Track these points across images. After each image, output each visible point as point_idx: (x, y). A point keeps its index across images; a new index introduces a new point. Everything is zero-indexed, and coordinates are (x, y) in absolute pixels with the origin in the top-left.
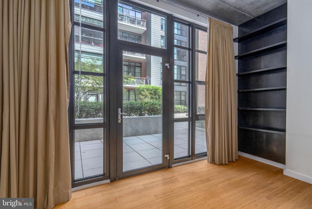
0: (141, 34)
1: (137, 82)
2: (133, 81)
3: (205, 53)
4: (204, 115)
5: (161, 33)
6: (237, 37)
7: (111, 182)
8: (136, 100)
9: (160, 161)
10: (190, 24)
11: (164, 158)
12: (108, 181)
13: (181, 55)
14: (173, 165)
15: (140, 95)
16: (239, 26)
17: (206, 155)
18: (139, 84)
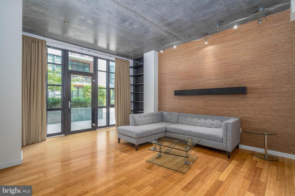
1: (85, 80)
2: (82, 79)
3: (114, 73)
4: (114, 105)
6: (133, 66)
7: (65, 135)
8: (84, 96)
9: (90, 127)
10: (107, 60)
11: (92, 126)
12: (64, 135)
14: (97, 129)
15: (87, 92)
16: (134, 60)
17: (115, 126)
18: (87, 82)
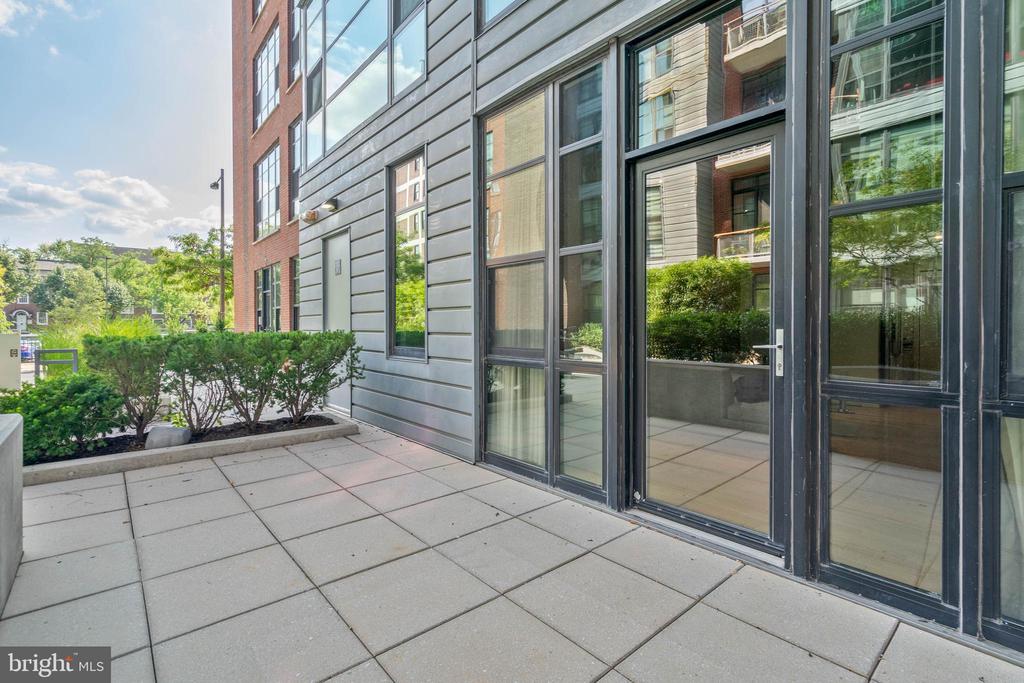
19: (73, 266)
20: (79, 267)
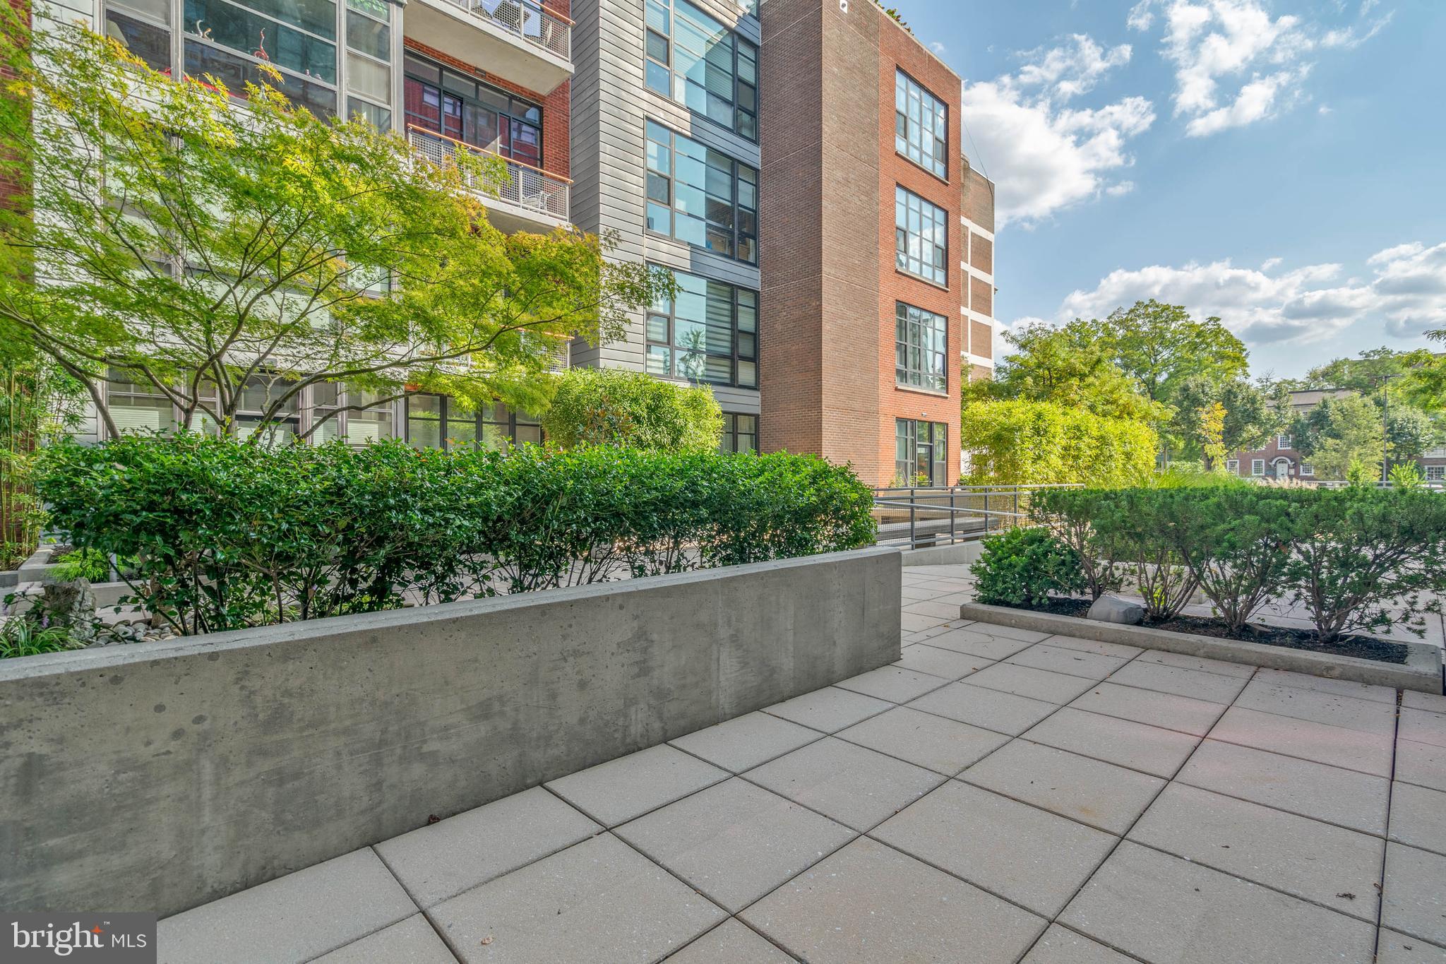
0: (543, 98)
5: (645, 105)
13: (736, 232)
19: (1348, 394)
20: (1356, 394)
